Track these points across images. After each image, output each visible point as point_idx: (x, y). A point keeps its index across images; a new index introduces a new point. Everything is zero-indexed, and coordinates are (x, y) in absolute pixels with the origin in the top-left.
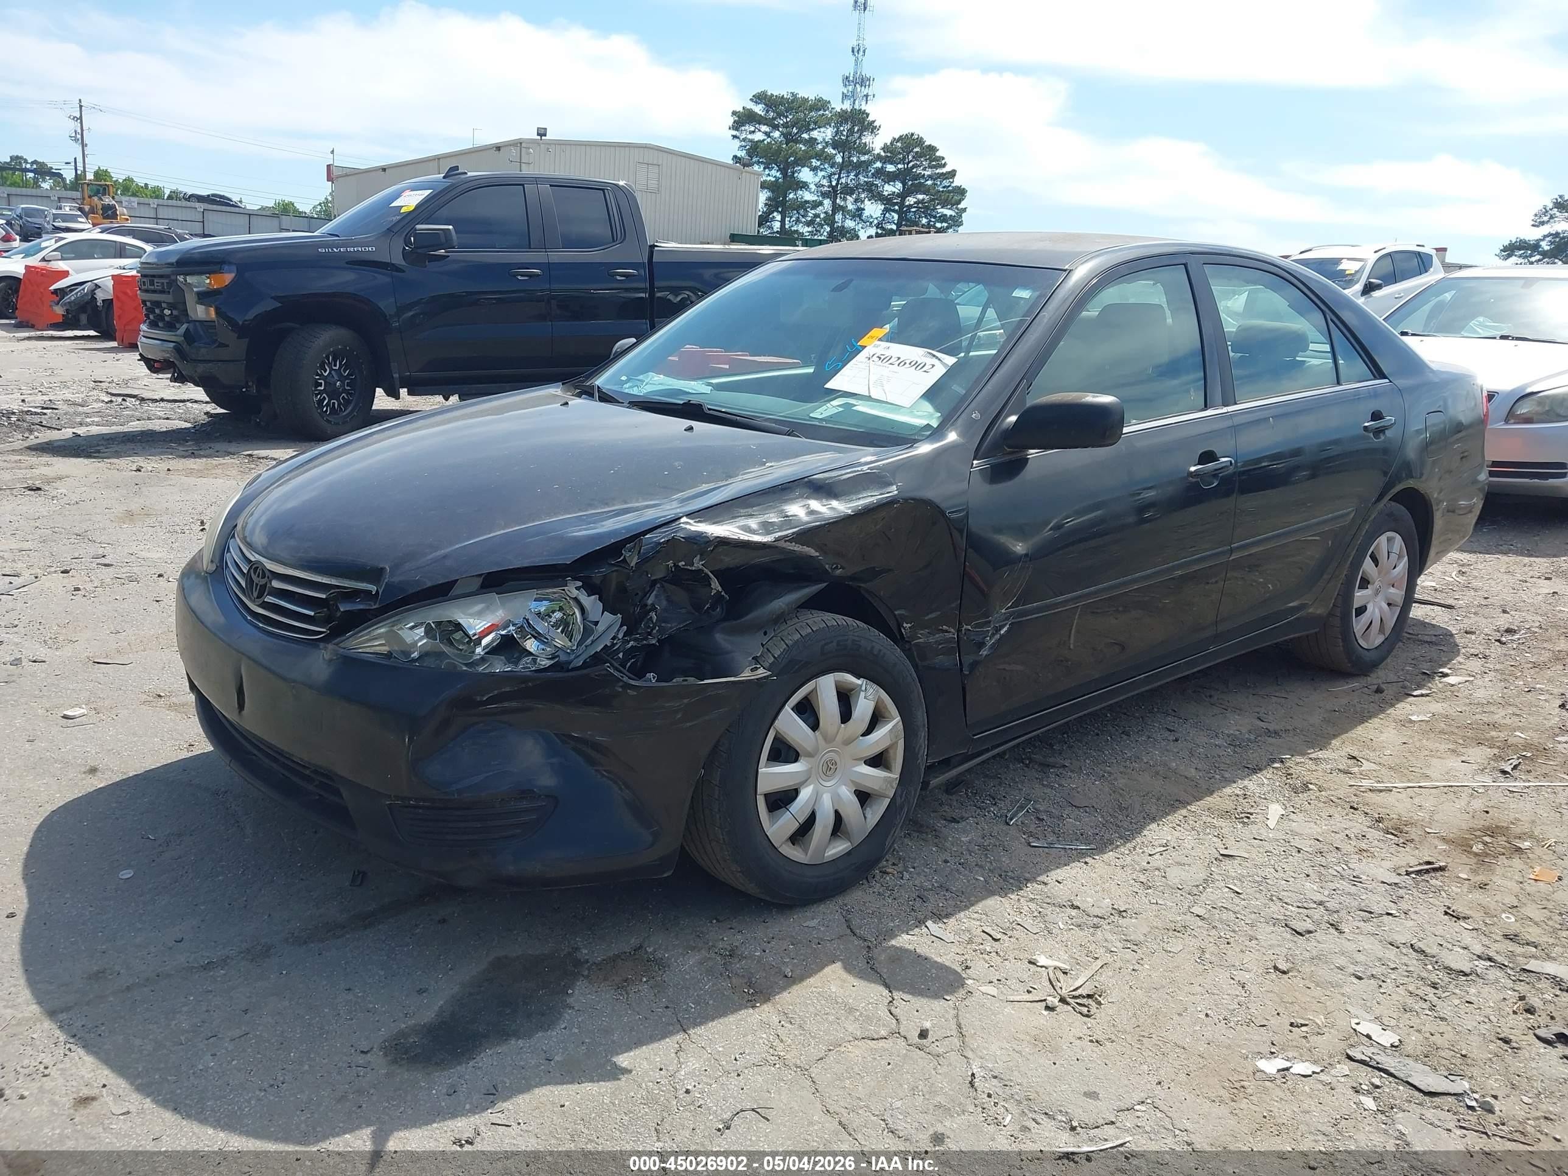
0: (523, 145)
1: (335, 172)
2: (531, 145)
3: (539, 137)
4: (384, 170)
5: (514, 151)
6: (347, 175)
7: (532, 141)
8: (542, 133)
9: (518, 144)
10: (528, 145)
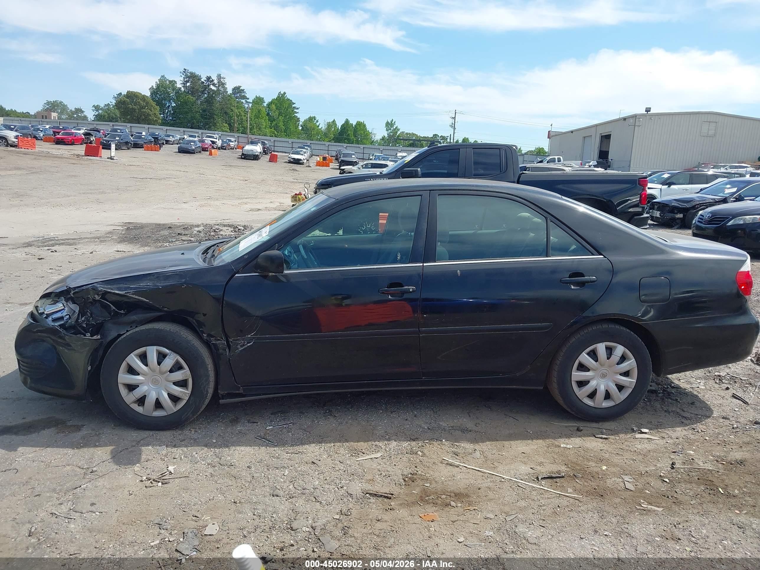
0: (637, 117)
1: (552, 134)
2: (641, 117)
3: (646, 113)
4: (572, 132)
5: (631, 120)
6: (556, 135)
7: (642, 115)
8: (648, 110)
9: (635, 116)
10: (640, 117)
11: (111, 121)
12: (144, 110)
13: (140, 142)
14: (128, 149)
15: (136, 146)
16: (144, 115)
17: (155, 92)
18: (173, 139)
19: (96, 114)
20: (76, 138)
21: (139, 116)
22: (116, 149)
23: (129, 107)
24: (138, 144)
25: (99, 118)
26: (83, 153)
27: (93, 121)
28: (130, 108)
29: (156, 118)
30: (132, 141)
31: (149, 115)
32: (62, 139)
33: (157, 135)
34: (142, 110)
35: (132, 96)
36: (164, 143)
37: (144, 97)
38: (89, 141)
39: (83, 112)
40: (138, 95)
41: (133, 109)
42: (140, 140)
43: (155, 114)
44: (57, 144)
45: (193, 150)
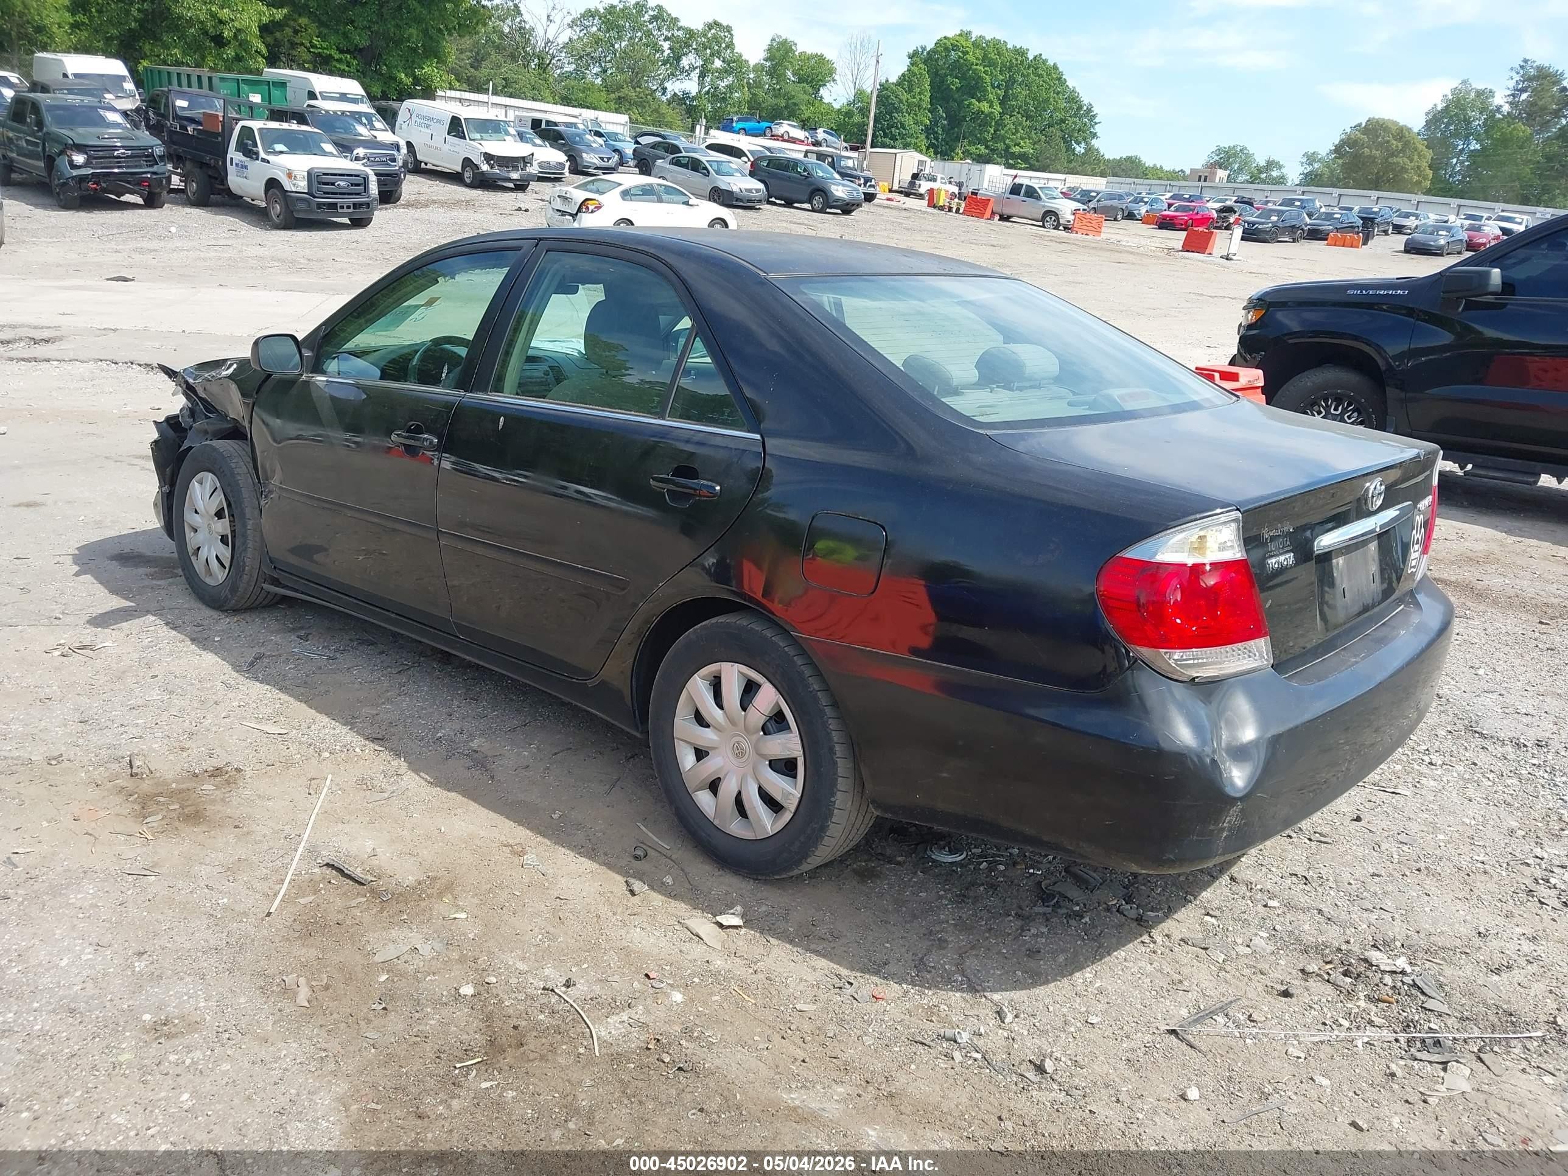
11: (1334, 186)
12: (1395, 160)
13: (1327, 226)
14: (1294, 241)
15: (1315, 235)
16: (1393, 170)
17: (1435, 120)
18: (1417, 222)
19: (1306, 172)
20: (1199, 217)
21: (1381, 174)
22: (1243, 239)
23: (1363, 153)
24: (1321, 232)
25: (1312, 179)
26: (1179, 245)
27: (1297, 185)
28: (1366, 154)
29: (1419, 176)
30: (1306, 225)
31: (1404, 170)
32: (1172, 218)
33: (1375, 213)
34: (1390, 160)
35: (1374, 129)
36: (1388, 230)
37: (1401, 133)
38: (1225, 225)
39: (1280, 167)
40: (1390, 125)
41: (1370, 157)
42: (1328, 223)
43: (1419, 167)
44: (1160, 228)
45: (1441, 248)
